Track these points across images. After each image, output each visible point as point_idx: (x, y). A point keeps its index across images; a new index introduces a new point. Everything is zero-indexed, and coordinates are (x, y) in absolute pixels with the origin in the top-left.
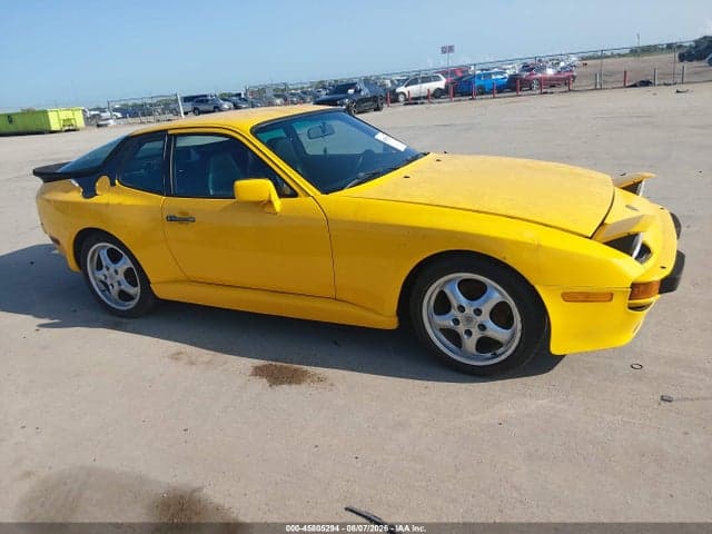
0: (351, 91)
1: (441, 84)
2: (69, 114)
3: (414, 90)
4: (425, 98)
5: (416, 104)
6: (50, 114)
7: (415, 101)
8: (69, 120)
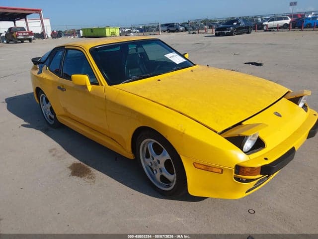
0: (235, 24)
1: (288, 22)
2: (114, 30)
3: (271, 24)
4: (275, 28)
5: (270, 31)
6: (106, 30)
7: (270, 29)
8: (114, 32)
